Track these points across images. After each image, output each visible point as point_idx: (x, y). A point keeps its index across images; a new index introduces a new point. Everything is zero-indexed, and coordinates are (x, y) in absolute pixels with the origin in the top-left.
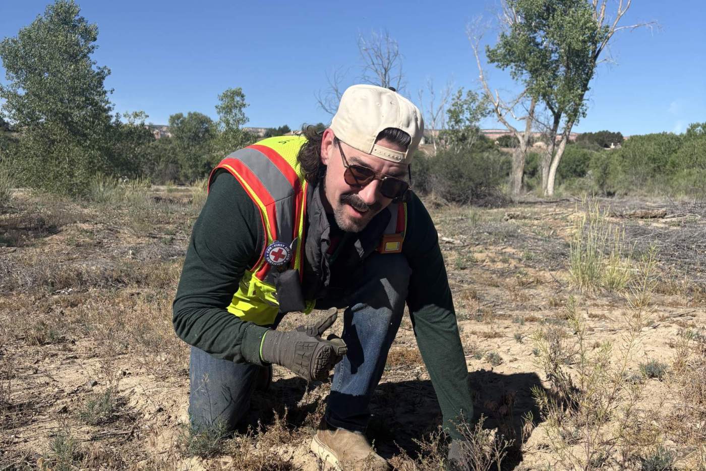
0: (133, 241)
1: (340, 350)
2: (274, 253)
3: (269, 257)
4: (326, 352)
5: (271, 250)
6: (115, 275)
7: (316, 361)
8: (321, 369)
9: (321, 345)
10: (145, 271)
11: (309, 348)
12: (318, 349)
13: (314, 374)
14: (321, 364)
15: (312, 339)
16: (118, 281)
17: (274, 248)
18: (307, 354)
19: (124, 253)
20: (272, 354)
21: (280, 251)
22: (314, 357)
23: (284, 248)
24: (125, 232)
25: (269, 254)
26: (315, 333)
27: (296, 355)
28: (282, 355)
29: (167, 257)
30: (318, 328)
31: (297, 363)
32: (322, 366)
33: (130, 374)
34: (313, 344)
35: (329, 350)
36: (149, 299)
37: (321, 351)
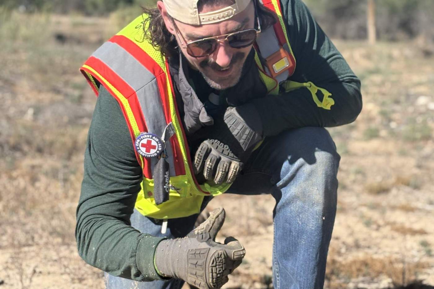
0: (34, 97)
1: (236, 254)
2: (143, 145)
3: (140, 149)
4: (218, 258)
5: (139, 143)
6: (12, 141)
7: (210, 269)
8: (217, 278)
9: (213, 250)
10: (48, 137)
11: (201, 255)
12: (210, 256)
13: (211, 284)
14: (216, 273)
15: (204, 245)
16: (16, 148)
17: (141, 140)
18: (200, 262)
19: (23, 113)
20: (165, 266)
21: (149, 142)
22: (207, 266)
23: (152, 138)
24: (24, 85)
25: (139, 147)
26: (206, 237)
27: (190, 265)
28: (176, 265)
29: (75, 120)
30: (209, 231)
31: (191, 274)
32: (217, 274)
33: (40, 272)
34: (205, 250)
35: (223, 256)
36: (54, 174)
37: (213, 258)
